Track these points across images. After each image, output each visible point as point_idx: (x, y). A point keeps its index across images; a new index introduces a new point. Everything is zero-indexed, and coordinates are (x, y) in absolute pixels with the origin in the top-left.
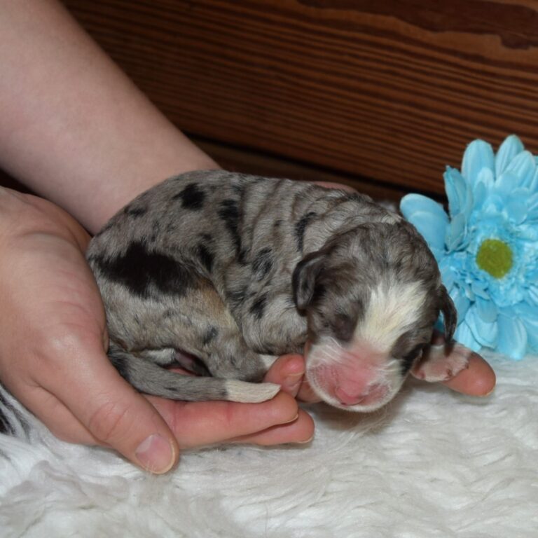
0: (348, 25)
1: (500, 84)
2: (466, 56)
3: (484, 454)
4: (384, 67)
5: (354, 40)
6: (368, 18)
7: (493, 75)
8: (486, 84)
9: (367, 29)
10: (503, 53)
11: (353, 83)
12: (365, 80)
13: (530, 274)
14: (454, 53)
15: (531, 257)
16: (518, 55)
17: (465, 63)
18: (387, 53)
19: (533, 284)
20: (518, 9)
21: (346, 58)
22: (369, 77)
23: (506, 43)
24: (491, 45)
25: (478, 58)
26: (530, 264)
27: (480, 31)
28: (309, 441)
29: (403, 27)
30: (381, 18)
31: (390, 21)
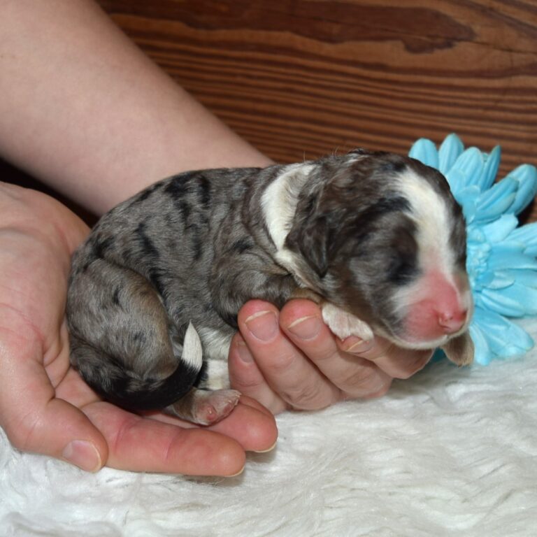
0: (242, 45)
1: (403, 92)
2: (366, 66)
3: (476, 466)
4: (281, 85)
5: (247, 60)
6: (261, 36)
7: (396, 82)
8: (389, 93)
9: (261, 48)
11: (249, 105)
12: (259, 101)
13: (481, 277)
14: (354, 63)
15: (479, 260)
16: (420, 60)
17: (366, 73)
18: (282, 70)
19: (484, 287)
21: (239, 79)
22: (264, 97)
23: (410, 48)
24: (392, 52)
25: (379, 67)
26: (479, 267)
27: (380, 39)
28: (241, 472)
29: (300, 42)
30: (275, 34)
31: (284, 37)
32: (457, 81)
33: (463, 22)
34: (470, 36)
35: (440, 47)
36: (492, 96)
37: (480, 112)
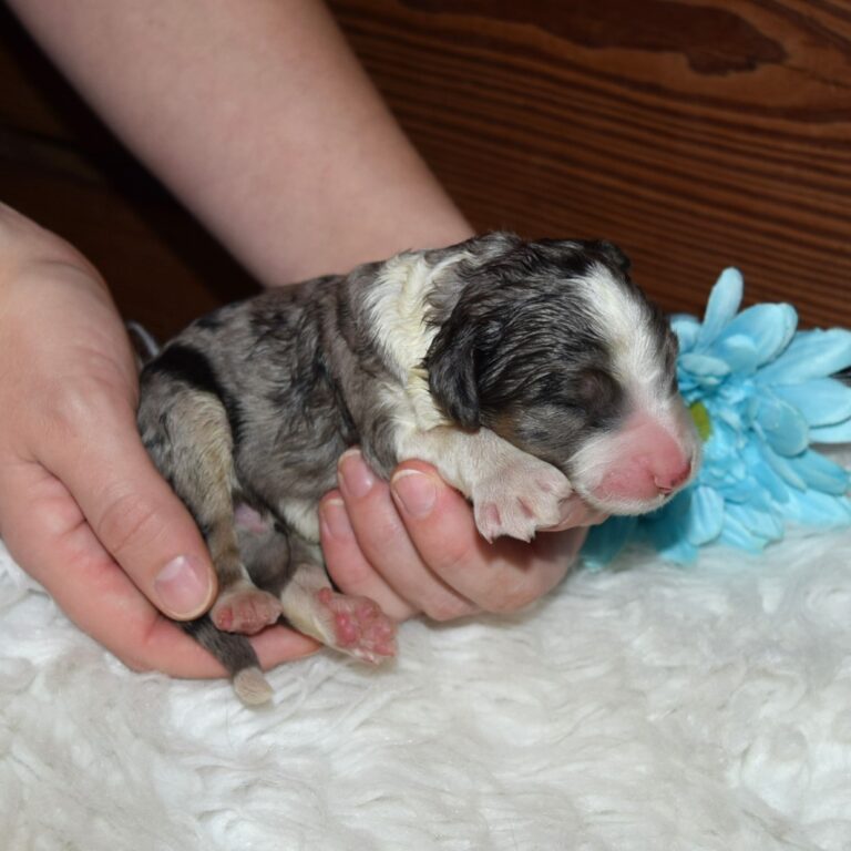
2: (636, 85)
7: (675, 114)
9: (495, 44)
10: (690, 79)
14: (619, 80)
16: (713, 84)
20: (713, 13)
23: (695, 66)
24: (673, 68)
25: (653, 88)
27: (655, 47)
29: (546, 40)
30: (516, 26)
31: (528, 32)
32: (761, 121)
33: (768, 33)
34: (777, 55)
35: (739, 68)
36: (806, 148)
37: (789, 170)
